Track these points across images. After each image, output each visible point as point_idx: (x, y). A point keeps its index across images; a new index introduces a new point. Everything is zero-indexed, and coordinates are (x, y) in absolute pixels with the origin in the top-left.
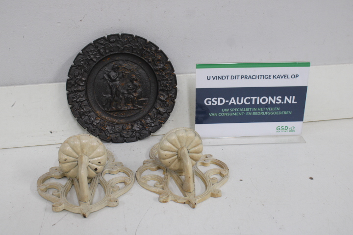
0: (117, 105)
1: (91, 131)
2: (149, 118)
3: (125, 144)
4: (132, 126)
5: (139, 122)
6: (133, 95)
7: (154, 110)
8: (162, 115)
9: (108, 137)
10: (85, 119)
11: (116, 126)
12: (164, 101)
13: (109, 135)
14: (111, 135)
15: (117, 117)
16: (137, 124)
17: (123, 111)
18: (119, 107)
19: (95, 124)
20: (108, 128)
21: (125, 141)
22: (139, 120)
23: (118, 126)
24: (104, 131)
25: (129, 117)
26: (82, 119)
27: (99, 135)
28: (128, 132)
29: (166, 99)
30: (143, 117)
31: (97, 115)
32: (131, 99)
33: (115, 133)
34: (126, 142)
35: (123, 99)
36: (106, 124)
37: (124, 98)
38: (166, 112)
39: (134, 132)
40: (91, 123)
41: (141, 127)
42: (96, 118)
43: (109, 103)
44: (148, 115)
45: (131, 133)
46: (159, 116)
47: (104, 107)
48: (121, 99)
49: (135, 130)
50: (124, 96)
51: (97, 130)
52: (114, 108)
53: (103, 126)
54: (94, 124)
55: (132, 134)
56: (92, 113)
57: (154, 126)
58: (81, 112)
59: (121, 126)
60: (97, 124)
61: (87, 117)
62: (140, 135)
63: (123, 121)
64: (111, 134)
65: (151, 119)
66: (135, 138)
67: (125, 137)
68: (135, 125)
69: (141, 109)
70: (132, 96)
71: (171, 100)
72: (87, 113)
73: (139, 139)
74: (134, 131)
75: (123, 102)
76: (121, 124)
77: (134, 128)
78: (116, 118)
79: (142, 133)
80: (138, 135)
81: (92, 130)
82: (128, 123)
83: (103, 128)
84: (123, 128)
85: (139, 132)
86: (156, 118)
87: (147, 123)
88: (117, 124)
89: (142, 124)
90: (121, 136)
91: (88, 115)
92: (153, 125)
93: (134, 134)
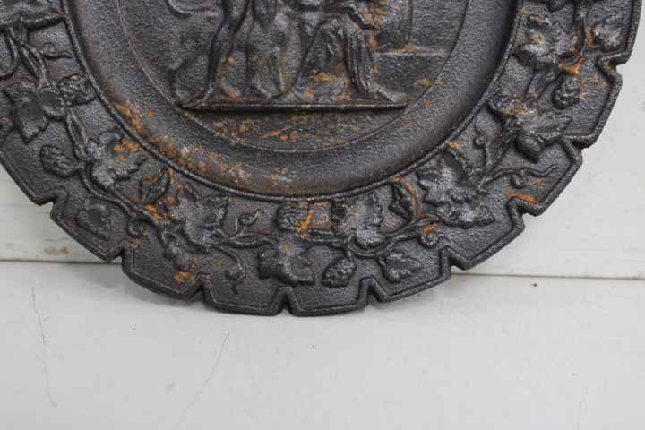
0: (250, 71)
1: (78, 223)
2: (447, 173)
3: (284, 323)
4: (338, 212)
5: (384, 195)
6: (356, 19)
7: (485, 122)
8: (531, 156)
9: (180, 268)
10: (44, 139)
11: (239, 207)
12: (548, 66)
13: (186, 258)
14: (199, 259)
15: (248, 150)
16: (370, 203)
17: (287, 112)
18: (268, 91)
19: (108, 181)
20: (185, 211)
21: (285, 305)
22: (384, 176)
23: (246, 206)
24: (157, 231)
25: (320, 158)
26: (27, 141)
27: (122, 253)
28: (307, 246)
29: (566, 56)
30: (412, 162)
31: (121, 126)
32: (345, 41)
33: (226, 247)
34: (294, 312)
35: (295, 38)
36: (177, 182)
37: (303, 36)
38: (558, 141)
39: (343, 249)
40: (77, 174)
41: (392, 221)
42: (113, 142)
43: (203, 60)
44: (446, 152)
45: (324, 256)
46: (512, 160)
47: (170, 77)
48: (282, 40)
49: (355, 241)
50: (302, 23)
51: (116, 221)
52: (235, 93)
53: (158, 199)
54: (95, 182)
55: (336, 262)
56: (94, 114)
57: (477, 223)
58: (21, 92)
59: (269, 210)
60: (119, 179)
61: (56, 128)
62: (384, 274)
63: (282, 178)
64: (199, 249)
65: (462, 178)
66: (349, 293)
67: (284, 280)
68: (358, 213)
69: (399, 109)
70: (352, 28)
71: (599, 68)
72: (56, 105)
73: (372, 297)
74: (343, 247)
75: (291, 57)
76: (270, 195)
77: (344, 227)
78: (246, 153)
79: (397, 264)
80: (370, 269)
81: (84, 217)
82: (312, 193)
83: (151, 212)
84: (276, 222)
85: (376, 254)
86: (495, 174)
87: (434, 205)
88: (246, 193)
89: (399, 204)
90: (264, 273)
91: (62, 120)
92: (468, 215)
93: (346, 267)
